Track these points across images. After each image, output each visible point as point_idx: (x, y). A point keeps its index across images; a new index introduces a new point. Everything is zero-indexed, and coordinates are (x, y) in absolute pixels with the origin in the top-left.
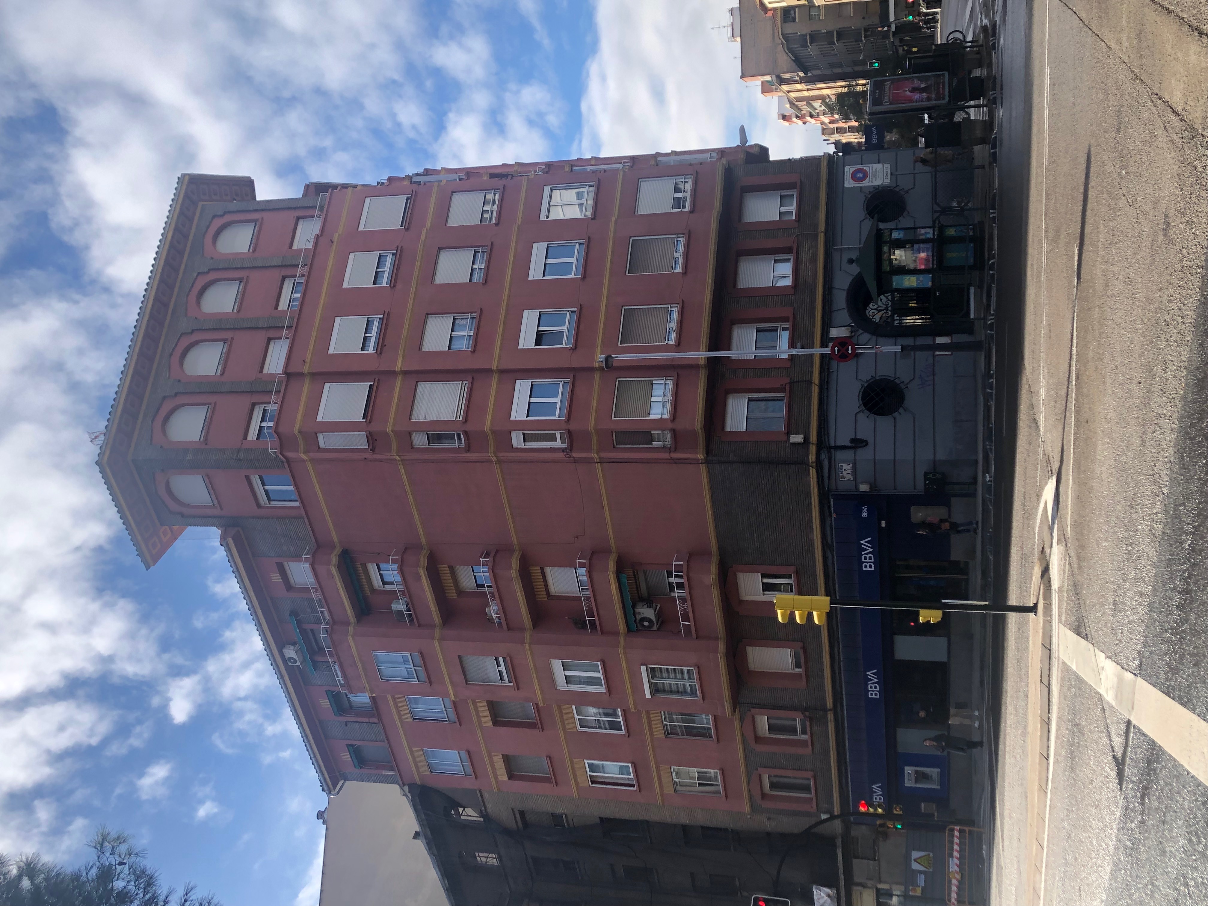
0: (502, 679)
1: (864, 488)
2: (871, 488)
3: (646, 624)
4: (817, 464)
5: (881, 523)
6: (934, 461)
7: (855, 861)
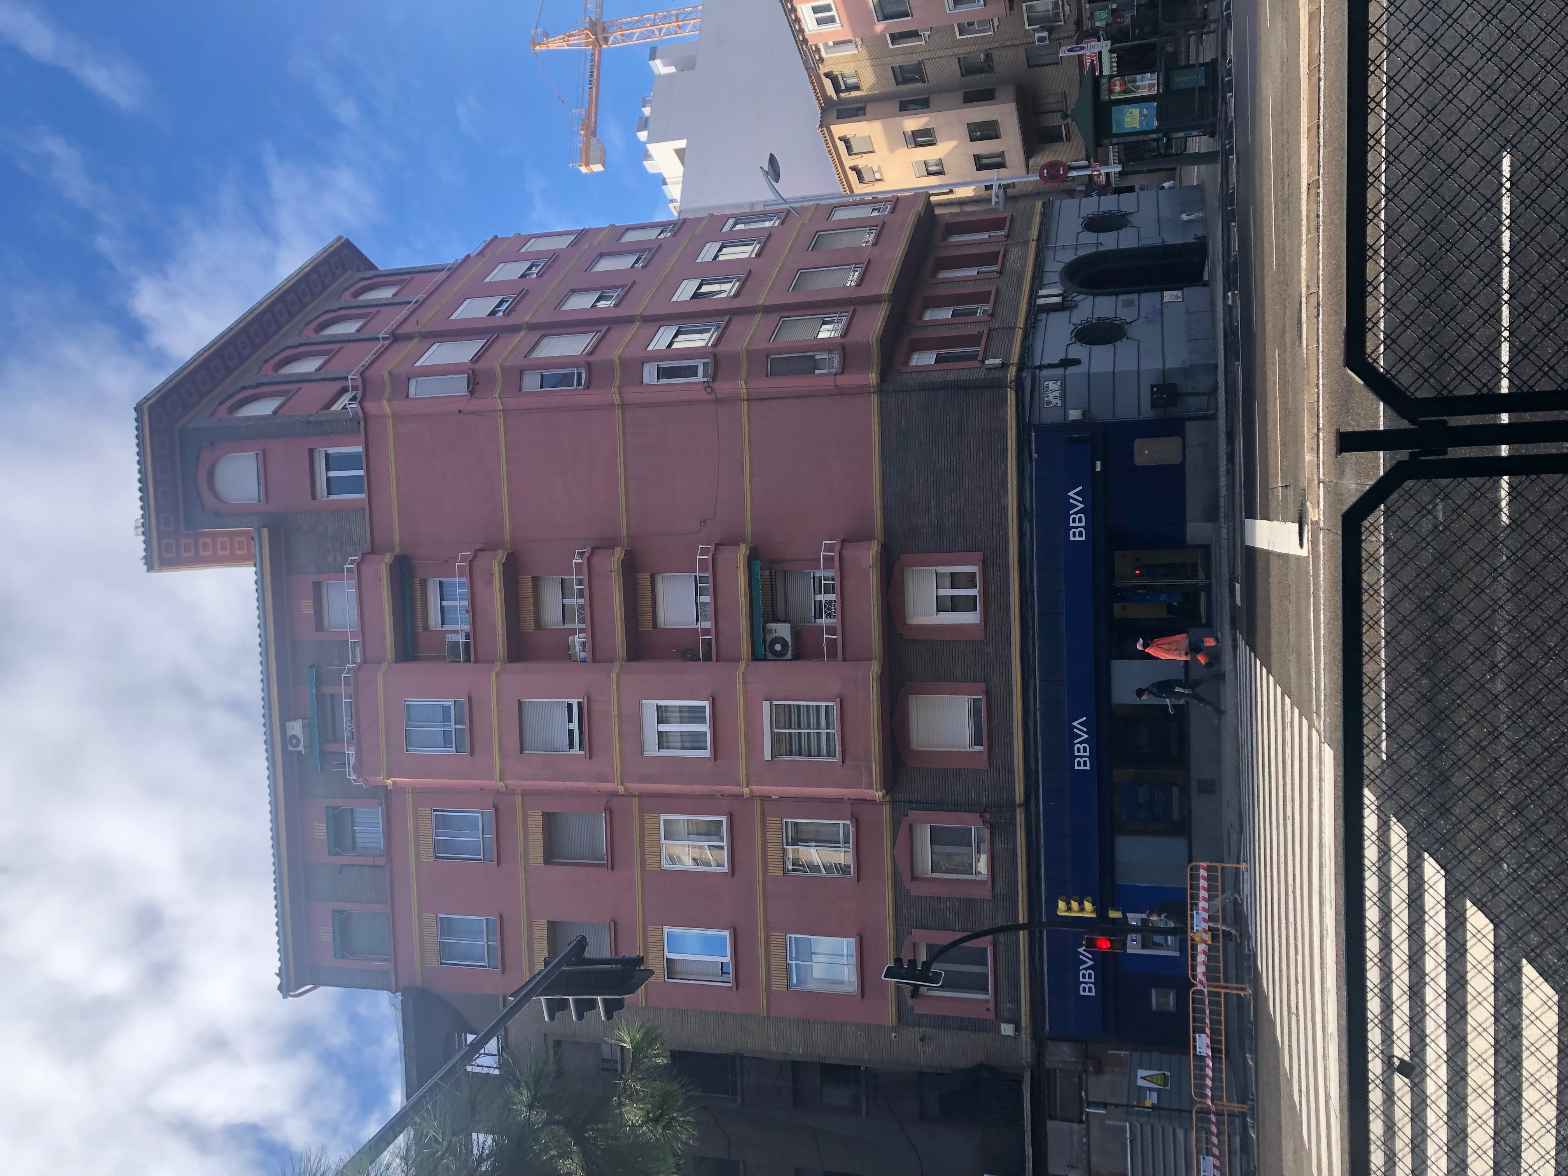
0: (571, 746)
1: (1074, 415)
2: (1083, 414)
3: (778, 647)
4: (1017, 384)
5: (1095, 464)
6: (1164, 371)
7: (1051, 1124)
